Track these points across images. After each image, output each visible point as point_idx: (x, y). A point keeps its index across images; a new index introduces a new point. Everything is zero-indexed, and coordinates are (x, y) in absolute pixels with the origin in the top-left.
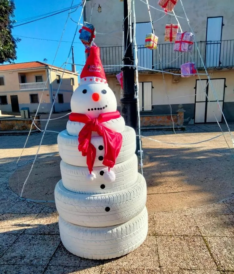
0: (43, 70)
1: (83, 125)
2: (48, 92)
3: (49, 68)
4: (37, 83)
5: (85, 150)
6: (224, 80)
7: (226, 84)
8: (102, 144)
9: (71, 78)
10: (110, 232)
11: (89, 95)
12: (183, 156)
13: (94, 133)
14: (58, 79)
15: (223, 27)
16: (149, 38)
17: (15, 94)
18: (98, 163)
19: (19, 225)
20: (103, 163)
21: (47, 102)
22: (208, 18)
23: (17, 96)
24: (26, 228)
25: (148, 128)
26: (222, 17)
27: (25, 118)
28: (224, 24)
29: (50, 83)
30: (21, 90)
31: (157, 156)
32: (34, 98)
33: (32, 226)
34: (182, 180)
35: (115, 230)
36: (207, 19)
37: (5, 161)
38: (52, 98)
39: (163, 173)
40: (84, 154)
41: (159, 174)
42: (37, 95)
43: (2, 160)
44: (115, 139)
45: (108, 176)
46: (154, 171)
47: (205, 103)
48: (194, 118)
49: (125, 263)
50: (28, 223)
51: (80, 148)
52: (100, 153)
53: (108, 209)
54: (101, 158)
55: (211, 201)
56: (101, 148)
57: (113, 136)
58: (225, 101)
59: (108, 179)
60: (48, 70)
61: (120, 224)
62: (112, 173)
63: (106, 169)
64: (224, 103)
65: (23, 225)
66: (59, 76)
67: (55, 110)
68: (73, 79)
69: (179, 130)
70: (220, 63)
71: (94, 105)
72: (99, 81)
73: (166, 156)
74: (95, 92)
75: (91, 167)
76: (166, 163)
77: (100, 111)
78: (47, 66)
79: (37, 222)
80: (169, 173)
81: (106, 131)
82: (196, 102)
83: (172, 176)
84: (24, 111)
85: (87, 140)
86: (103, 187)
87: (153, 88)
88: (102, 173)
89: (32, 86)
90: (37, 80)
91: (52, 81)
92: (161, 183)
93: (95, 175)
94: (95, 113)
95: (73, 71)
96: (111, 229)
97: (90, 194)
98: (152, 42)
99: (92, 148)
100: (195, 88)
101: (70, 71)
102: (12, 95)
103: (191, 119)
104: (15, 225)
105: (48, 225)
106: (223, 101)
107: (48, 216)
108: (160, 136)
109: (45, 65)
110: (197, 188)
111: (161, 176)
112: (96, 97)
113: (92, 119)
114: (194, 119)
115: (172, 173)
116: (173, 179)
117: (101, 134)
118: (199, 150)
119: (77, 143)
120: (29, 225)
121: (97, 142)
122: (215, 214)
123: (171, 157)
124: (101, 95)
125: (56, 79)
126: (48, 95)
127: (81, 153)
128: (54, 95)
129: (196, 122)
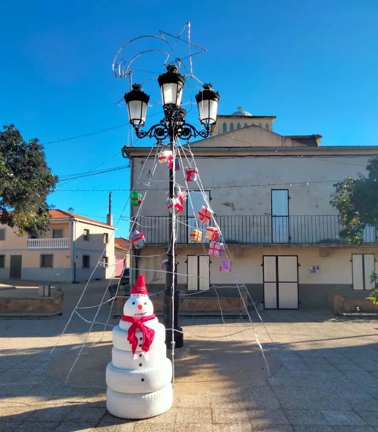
0: (66, 222)
1: (130, 324)
2: (69, 253)
3: (75, 220)
4: (54, 239)
5: (131, 340)
6: (296, 257)
7: (299, 262)
8: (142, 336)
9: (105, 234)
10: (144, 397)
11: (136, 306)
12: (229, 350)
13: (137, 329)
14: (86, 234)
15: (290, 200)
16: (193, 233)
17: (18, 253)
18: (139, 349)
19: (71, 402)
20: (142, 349)
21: (65, 267)
22: (272, 190)
23: (21, 256)
24: (77, 404)
25: (202, 314)
26: (288, 190)
27: (44, 296)
28: (290, 197)
29: (74, 240)
30: (29, 247)
31: (200, 350)
32: (46, 260)
33: (81, 403)
34: (215, 372)
35: (147, 396)
36: (270, 191)
37: (31, 352)
38: (74, 261)
39: (199, 366)
40: (130, 343)
41: (196, 366)
42: (51, 256)
43: (29, 351)
44: (150, 333)
45: (144, 357)
46: (192, 364)
47: (276, 283)
48: (263, 302)
49: (152, 421)
50: (77, 401)
51: (129, 339)
52: (140, 342)
53: (143, 380)
54: (140, 346)
55: (230, 387)
56: (141, 339)
57: (149, 332)
58: (299, 283)
59: (144, 359)
60: (72, 223)
61: (149, 393)
62: (147, 355)
63: (143, 353)
64: (298, 284)
65: (73, 402)
66: (88, 231)
67: (76, 279)
68: (107, 235)
69: (241, 317)
70: (290, 238)
71: (139, 312)
72: (143, 296)
73: (210, 350)
74: (140, 304)
75: (134, 351)
76: (207, 356)
77: (142, 316)
78: (72, 217)
79: (85, 400)
80: (206, 365)
81: (145, 329)
82: (264, 282)
83: (207, 368)
84: (44, 287)
85: (133, 334)
86: (141, 365)
87: (210, 262)
88: (140, 355)
89: (46, 243)
90: (55, 235)
91: (77, 237)
92: (194, 374)
93: (136, 356)
94: (139, 317)
95: (109, 223)
96: (145, 395)
97: (132, 370)
98: (196, 237)
99: (136, 339)
100: (263, 265)
101: (103, 223)
102: (14, 254)
103: (260, 304)
104: (67, 402)
105: (94, 403)
106: (298, 282)
107: (94, 397)
108: (215, 325)
109: (69, 215)
110: (225, 378)
111: (197, 368)
112: (140, 307)
113: (137, 321)
114: (263, 304)
115: (209, 365)
116: (207, 371)
117: (142, 330)
118: (248, 344)
119: (126, 336)
120: (79, 402)
121: (139, 335)
122: (229, 396)
123: (215, 350)
124: (144, 306)
125: (83, 235)
126: (67, 257)
127: (129, 342)
128: (77, 257)
129: (266, 307)
